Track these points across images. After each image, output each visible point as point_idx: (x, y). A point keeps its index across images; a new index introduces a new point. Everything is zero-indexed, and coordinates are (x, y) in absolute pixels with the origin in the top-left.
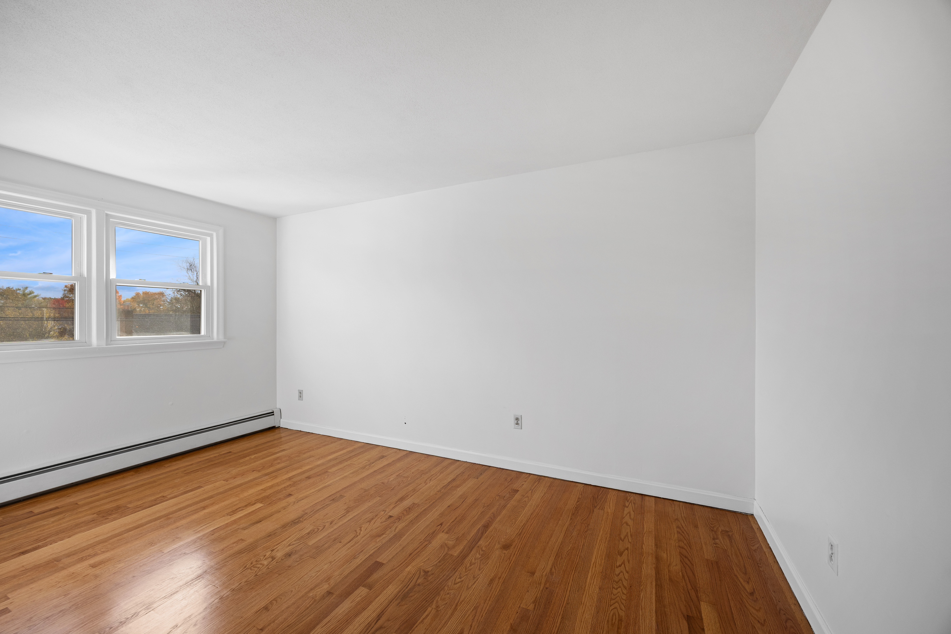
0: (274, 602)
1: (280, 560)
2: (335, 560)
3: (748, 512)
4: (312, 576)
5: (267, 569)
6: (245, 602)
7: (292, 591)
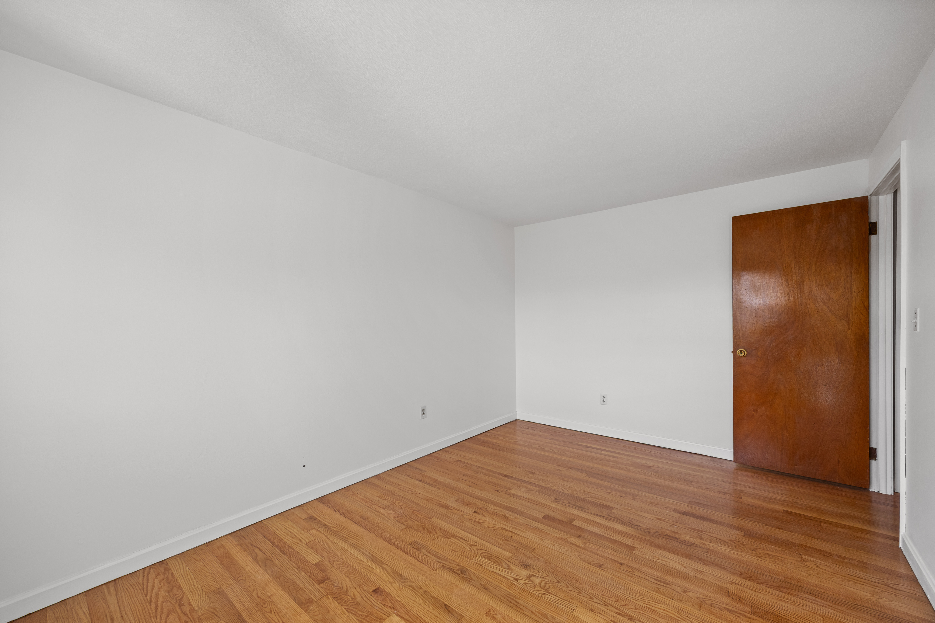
0: (592, 563)
1: (535, 571)
2: (539, 538)
3: (515, 419)
4: (559, 548)
5: (549, 577)
6: (594, 581)
7: (579, 556)
